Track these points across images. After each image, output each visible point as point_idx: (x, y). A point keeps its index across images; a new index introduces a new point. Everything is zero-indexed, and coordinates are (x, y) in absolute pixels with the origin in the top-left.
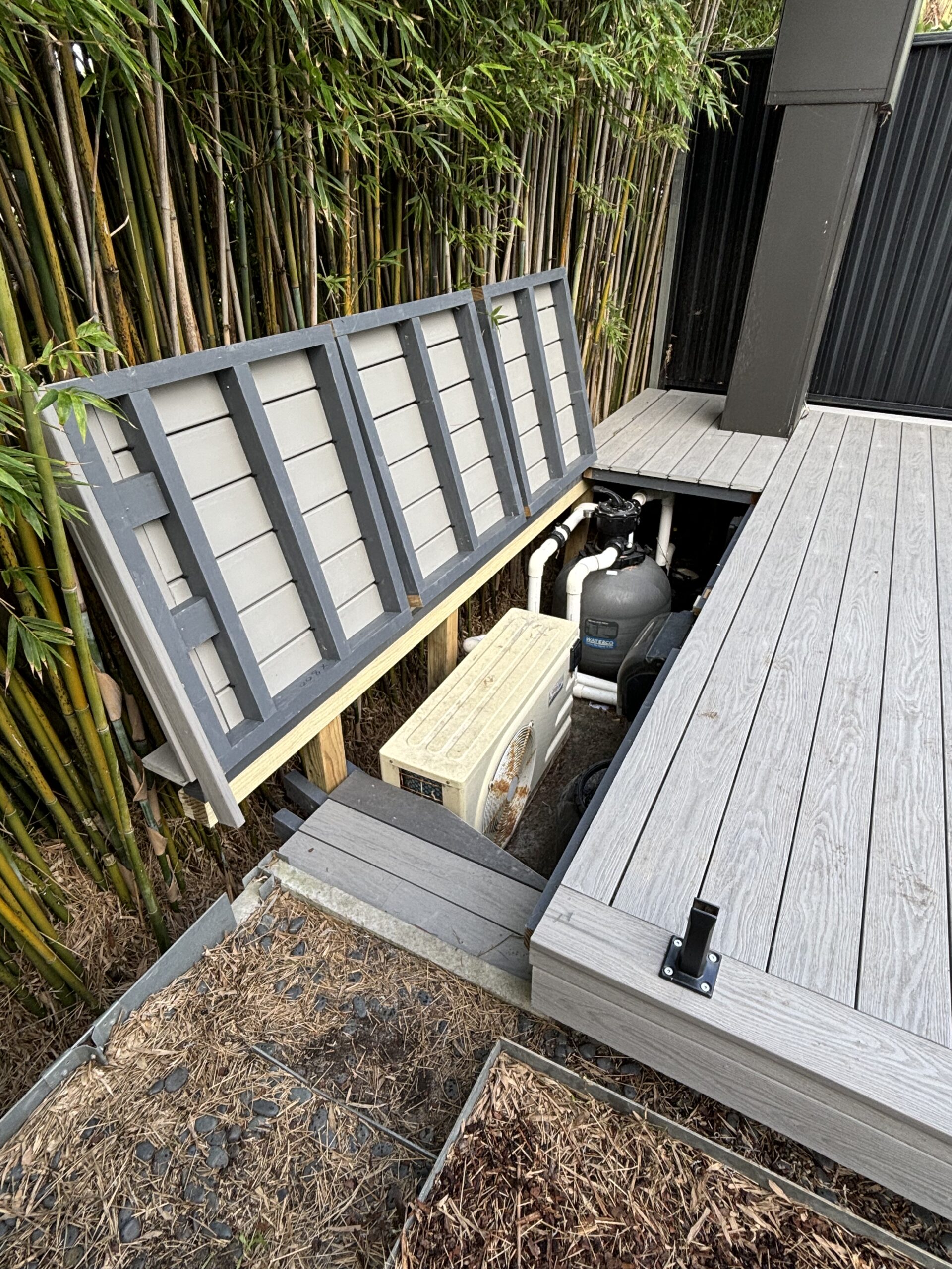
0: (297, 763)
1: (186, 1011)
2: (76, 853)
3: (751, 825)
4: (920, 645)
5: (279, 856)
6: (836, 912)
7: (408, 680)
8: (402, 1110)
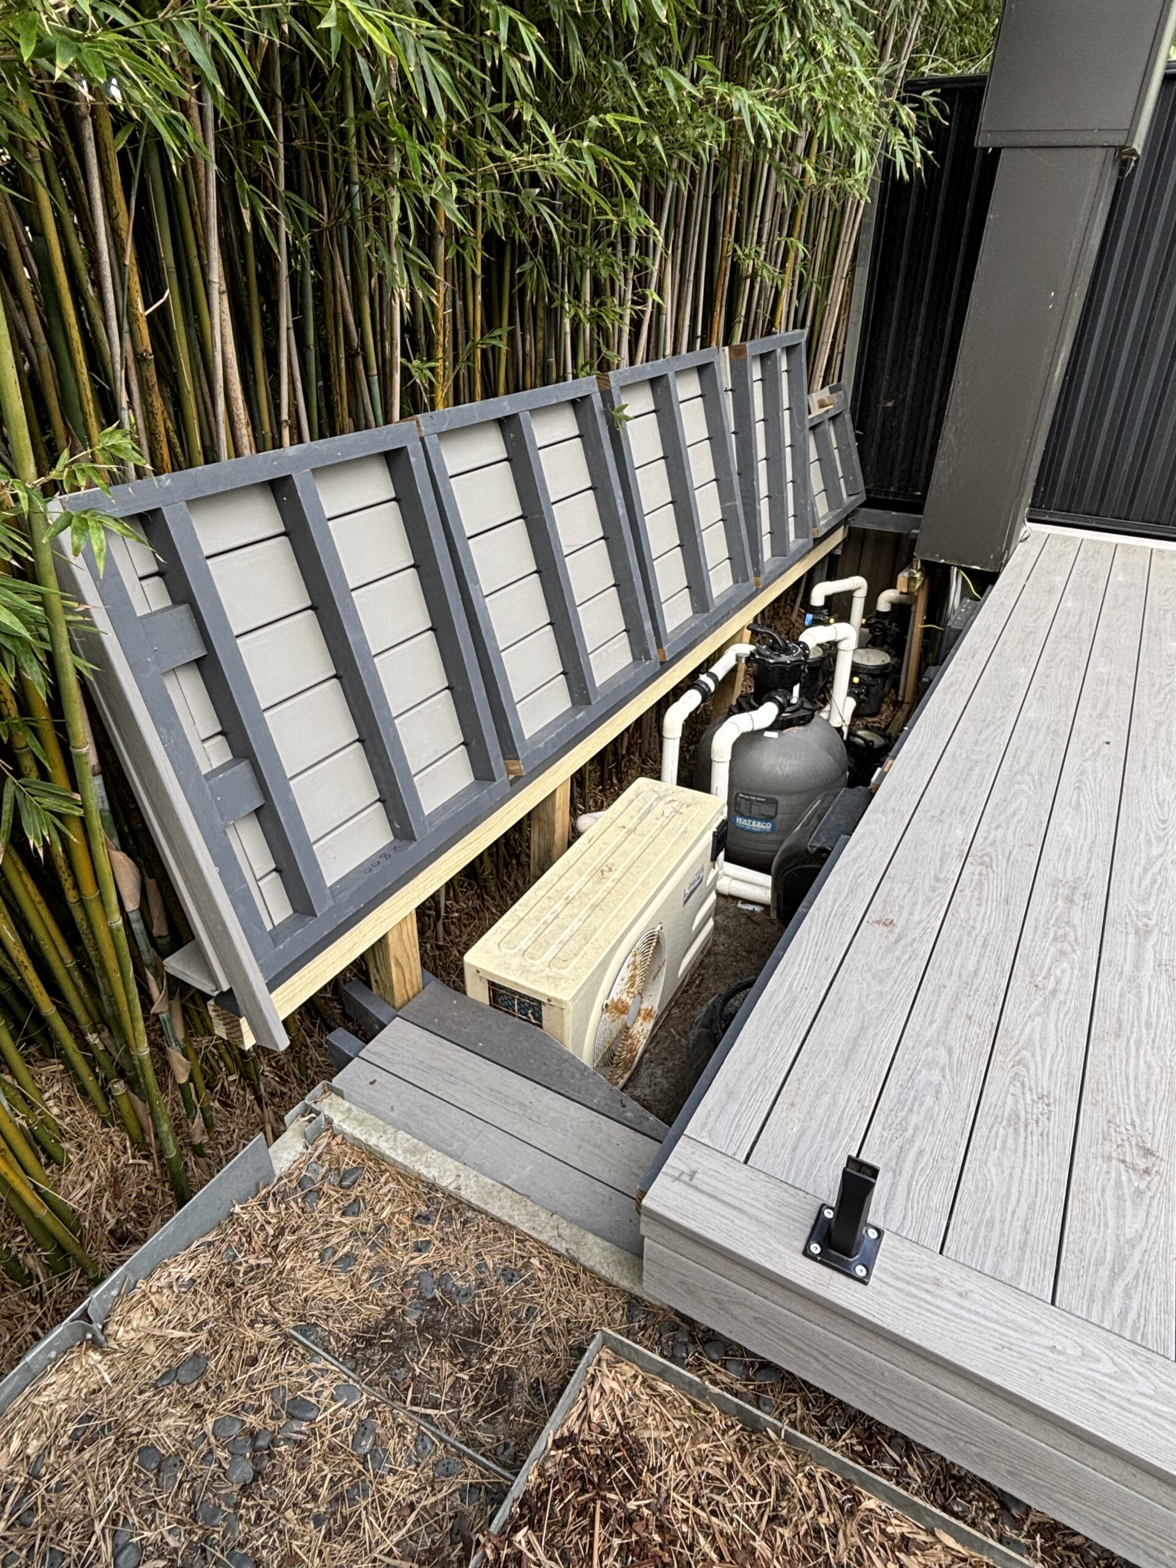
0: (360, 970)
1: (207, 1282)
2: (77, 1077)
3: (929, 1064)
4: (1159, 839)
5: (332, 1090)
6: (1034, 1181)
7: (506, 866)
8: (475, 1418)
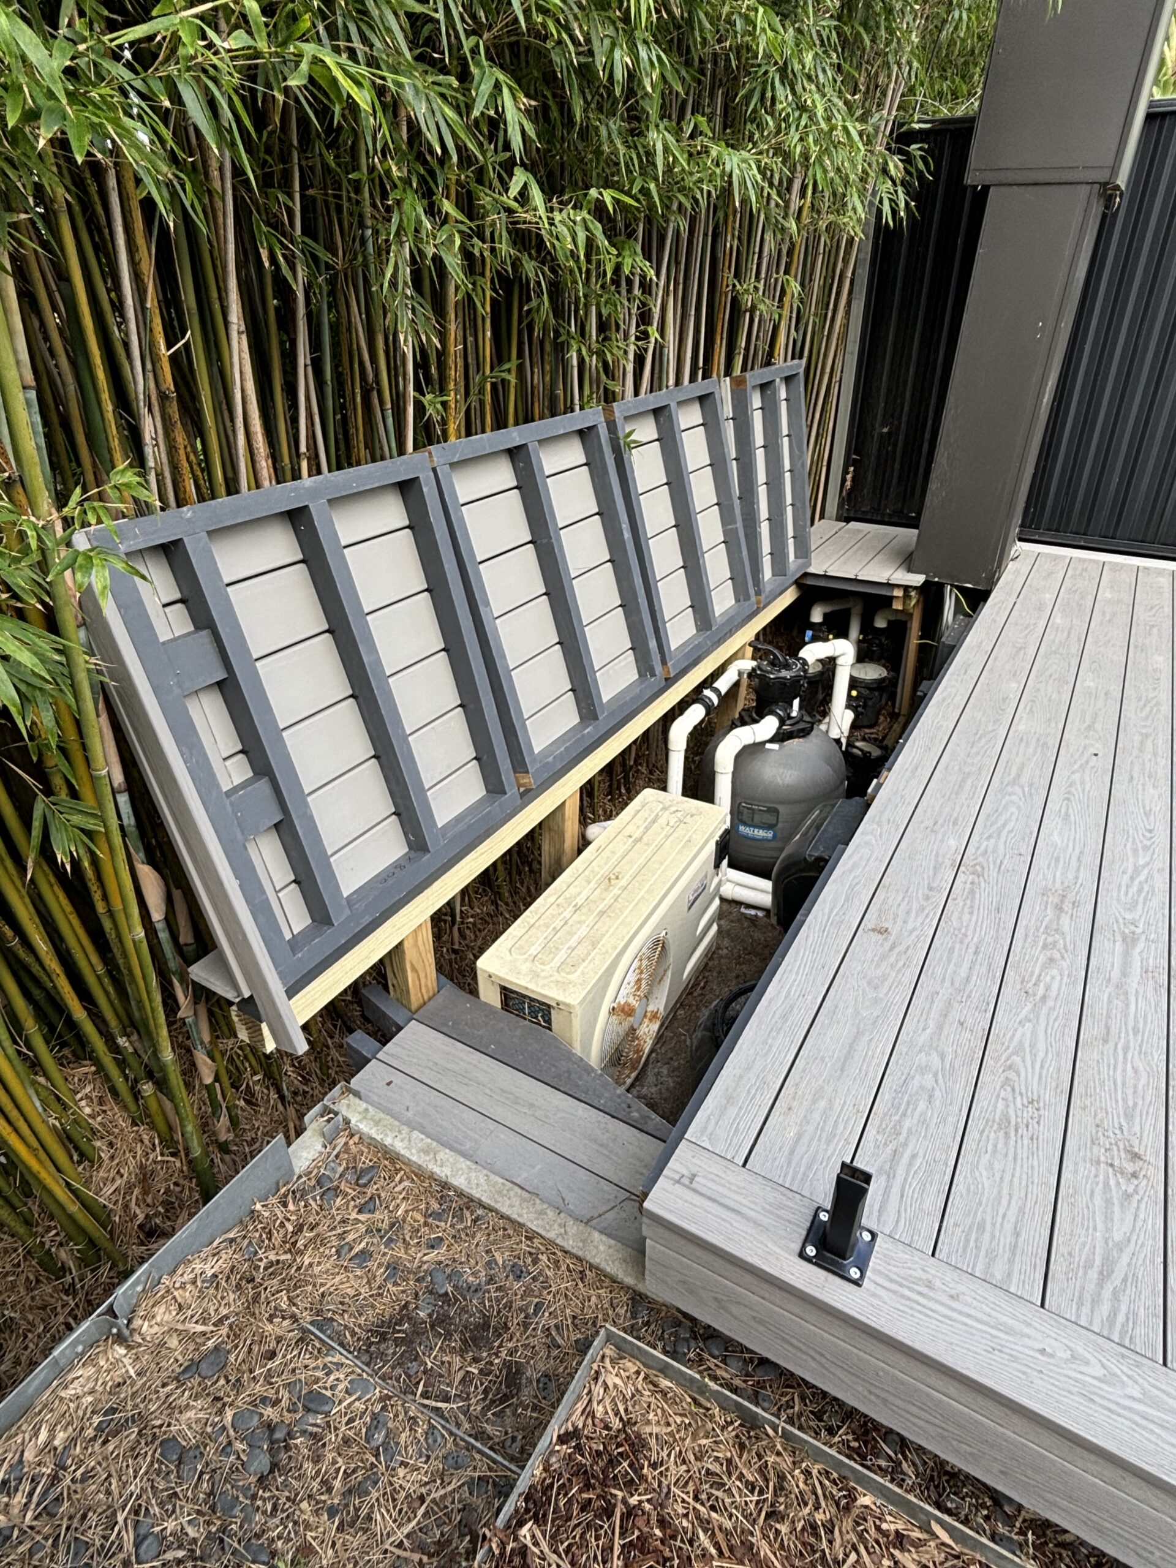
0: (379, 974)
1: (228, 1278)
2: (107, 1078)
3: (923, 1070)
4: (1146, 848)
5: (350, 1091)
6: (1024, 1183)
7: (519, 873)
8: (485, 1410)
